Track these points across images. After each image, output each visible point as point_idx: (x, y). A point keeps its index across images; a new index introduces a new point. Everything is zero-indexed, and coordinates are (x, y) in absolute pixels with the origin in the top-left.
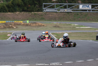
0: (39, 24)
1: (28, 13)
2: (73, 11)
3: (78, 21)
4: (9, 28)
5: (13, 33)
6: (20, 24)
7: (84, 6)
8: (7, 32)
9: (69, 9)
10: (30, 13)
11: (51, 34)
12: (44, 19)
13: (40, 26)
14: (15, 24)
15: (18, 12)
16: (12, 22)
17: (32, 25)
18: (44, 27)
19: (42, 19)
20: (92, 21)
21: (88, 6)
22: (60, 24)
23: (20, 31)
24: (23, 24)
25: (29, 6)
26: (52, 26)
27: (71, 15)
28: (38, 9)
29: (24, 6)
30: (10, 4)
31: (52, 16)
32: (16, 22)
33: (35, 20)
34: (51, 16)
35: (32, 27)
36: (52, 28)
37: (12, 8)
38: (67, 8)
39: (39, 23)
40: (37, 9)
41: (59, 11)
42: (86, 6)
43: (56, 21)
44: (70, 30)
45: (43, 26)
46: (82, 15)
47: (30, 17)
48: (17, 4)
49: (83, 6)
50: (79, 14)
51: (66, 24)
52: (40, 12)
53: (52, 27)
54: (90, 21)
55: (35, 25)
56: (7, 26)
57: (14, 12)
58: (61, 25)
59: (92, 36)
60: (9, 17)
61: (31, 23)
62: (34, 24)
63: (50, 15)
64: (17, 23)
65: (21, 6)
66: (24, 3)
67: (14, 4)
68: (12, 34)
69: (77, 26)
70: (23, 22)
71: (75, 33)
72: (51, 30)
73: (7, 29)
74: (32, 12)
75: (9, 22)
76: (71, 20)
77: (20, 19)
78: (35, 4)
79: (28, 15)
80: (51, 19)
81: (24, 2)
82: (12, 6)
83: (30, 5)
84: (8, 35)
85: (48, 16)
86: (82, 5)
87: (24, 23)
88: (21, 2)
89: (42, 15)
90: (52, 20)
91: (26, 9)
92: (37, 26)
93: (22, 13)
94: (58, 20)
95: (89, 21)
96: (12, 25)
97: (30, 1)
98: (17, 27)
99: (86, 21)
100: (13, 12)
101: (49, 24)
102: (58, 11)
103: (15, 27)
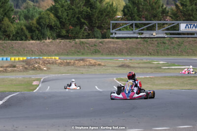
0: (91, 62)
1: (68, 40)
2: (168, 36)
3: (165, 55)
4: (33, 69)
5: (42, 80)
6: (54, 63)
7: (189, 26)
8: (30, 78)
9: (159, 31)
10: (71, 41)
11: (116, 79)
12: (100, 52)
13: (93, 65)
14: (45, 63)
15: (49, 39)
16: (39, 59)
17: (78, 63)
18: (101, 66)
19: (96, 52)
20: (191, 55)
21: (196, 25)
22: (131, 61)
23: (56, 75)
24: (59, 61)
25: (71, 27)
26: (117, 65)
27: (152, 43)
28: (88, 33)
29: (62, 28)
30: (33, 24)
31: (115, 46)
32: (45, 58)
33: (83, 54)
34: (113, 47)
35: (78, 67)
36: (117, 70)
37: (37, 32)
38: (155, 30)
39: (90, 60)
40: (86, 34)
41: (141, 36)
42: (192, 26)
43: (122, 55)
44: (152, 73)
45: (99, 65)
46: (172, 43)
47: (73, 49)
48: (47, 24)
49: (187, 25)
50: (167, 42)
51: (141, 61)
52: (92, 38)
53: (116, 67)
54: (188, 56)
55: (83, 64)
56: (30, 66)
57: (41, 40)
58: (132, 63)
59: (195, 83)
60: (32, 49)
61: (76, 60)
62: (81, 62)
63: (112, 45)
64: (48, 59)
65: (55, 27)
66: (60, 23)
67: (42, 24)
68: (40, 81)
69: (164, 65)
70: (59, 59)
71: (161, 77)
72: (115, 72)
73: (31, 72)
74: (77, 40)
75: (33, 58)
76: (151, 54)
77: (54, 52)
78: (82, 25)
79: (68, 45)
80: (113, 52)
81: (61, 20)
82: (37, 28)
83: (73, 26)
84: (35, 83)
85: (107, 46)
86: (185, 25)
87: (62, 61)
88: (55, 21)
89: (95, 45)
90: (115, 54)
91: (65, 34)
92: (87, 65)
93: (58, 41)
94: (126, 54)
95: (185, 55)
96: (39, 64)
97: (72, 19)
98: (48, 69)
99: (180, 56)
100: (39, 40)
101: (109, 62)
102: (139, 36)
103: (44, 69)
